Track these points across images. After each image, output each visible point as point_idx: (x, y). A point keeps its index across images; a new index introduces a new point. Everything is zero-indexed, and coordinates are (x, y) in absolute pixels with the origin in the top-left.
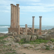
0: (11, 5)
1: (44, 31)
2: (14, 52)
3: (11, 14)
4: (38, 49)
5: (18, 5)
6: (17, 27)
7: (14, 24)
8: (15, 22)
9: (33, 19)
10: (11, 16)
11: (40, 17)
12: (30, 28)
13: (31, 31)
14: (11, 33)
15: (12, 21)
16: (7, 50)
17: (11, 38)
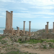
0: (6, 11)
1: (32, 33)
2: (18, 51)
3: (6, 19)
4: (37, 48)
5: (12, 12)
6: (11, 29)
7: (8, 27)
8: (9, 25)
9: (24, 23)
10: (6, 20)
11: (30, 22)
12: (21, 31)
13: (22, 33)
14: (7, 34)
15: (7, 24)
16: (11, 49)
17: (8, 38)
